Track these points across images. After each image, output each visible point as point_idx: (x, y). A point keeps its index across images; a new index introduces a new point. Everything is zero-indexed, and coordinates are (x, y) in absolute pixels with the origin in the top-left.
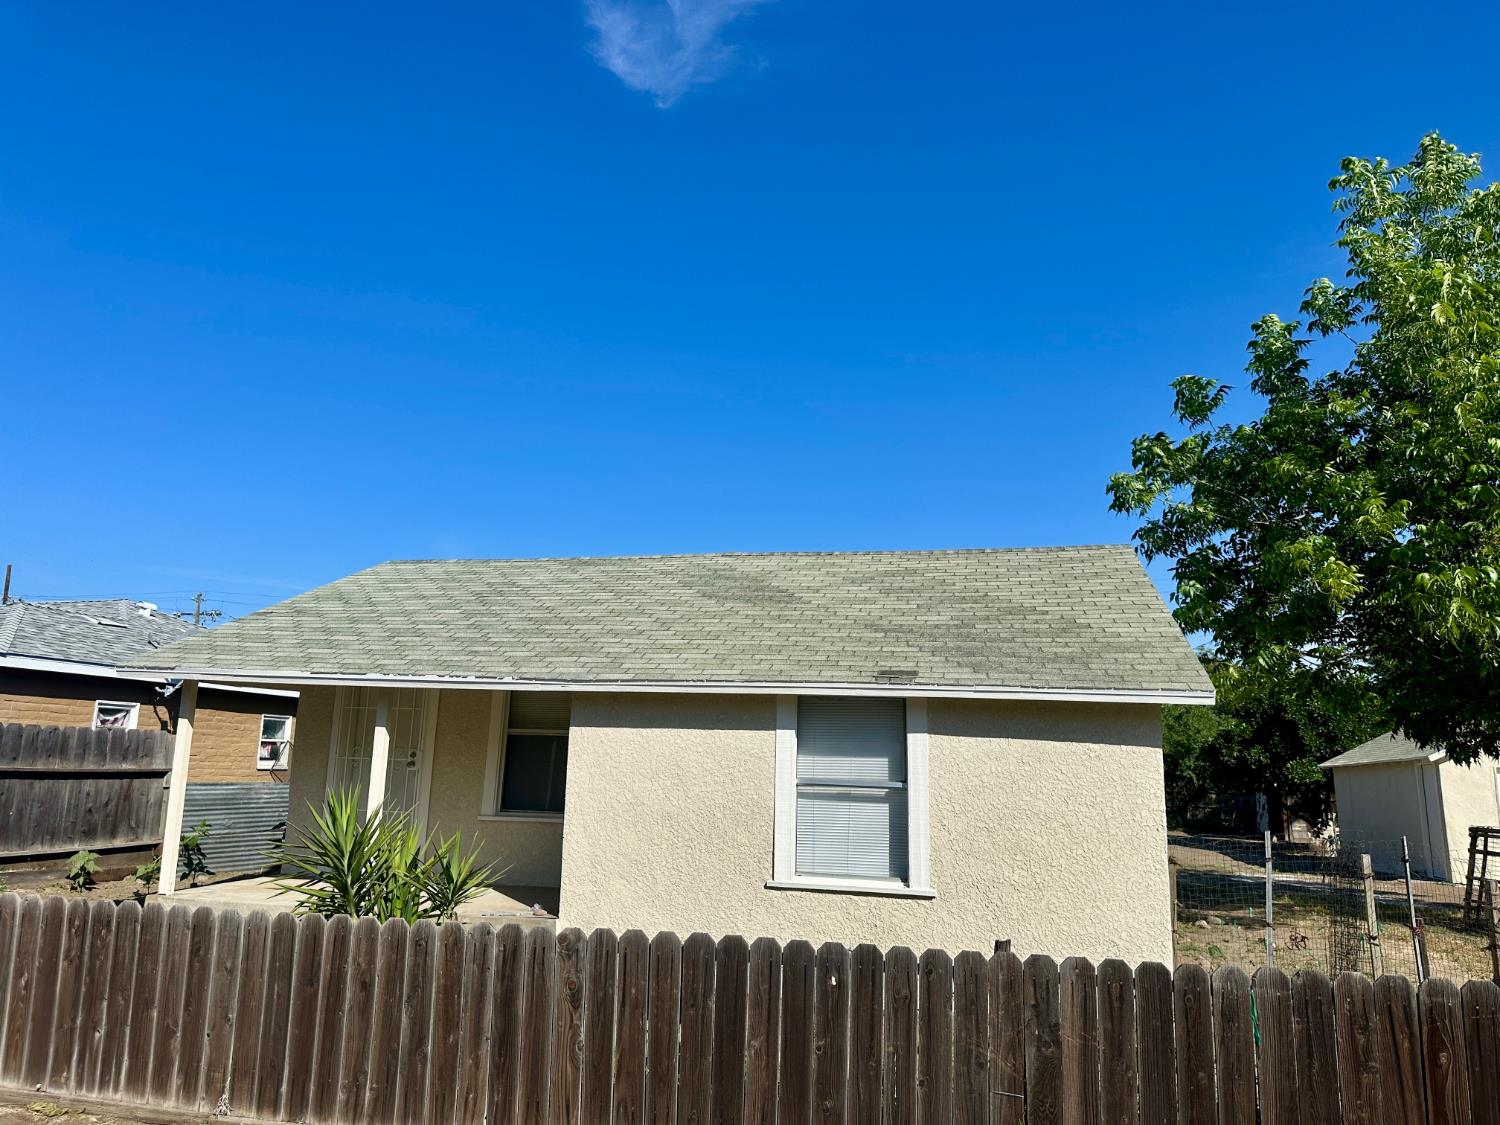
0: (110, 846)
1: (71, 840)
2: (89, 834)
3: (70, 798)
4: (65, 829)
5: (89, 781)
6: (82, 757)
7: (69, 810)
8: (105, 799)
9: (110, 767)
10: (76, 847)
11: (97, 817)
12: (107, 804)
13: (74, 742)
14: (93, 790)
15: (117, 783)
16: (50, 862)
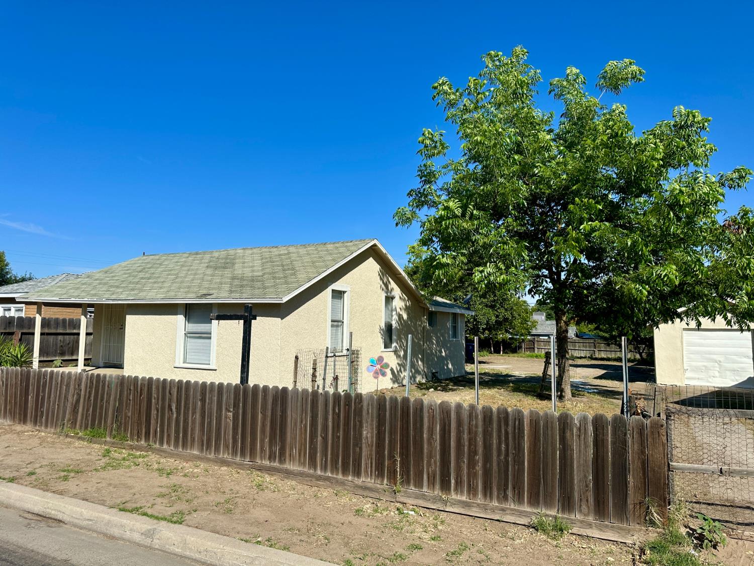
0: (70, 358)
1: (55, 356)
2: (62, 354)
3: (53, 341)
4: (52, 353)
5: (60, 336)
6: (57, 328)
7: (53, 346)
8: (68, 342)
9: (68, 331)
10: (57, 358)
11: (66, 349)
12: (69, 344)
13: (52, 323)
14: (62, 340)
15: (72, 337)
16: (47, 363)
